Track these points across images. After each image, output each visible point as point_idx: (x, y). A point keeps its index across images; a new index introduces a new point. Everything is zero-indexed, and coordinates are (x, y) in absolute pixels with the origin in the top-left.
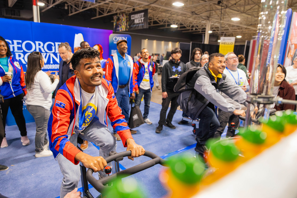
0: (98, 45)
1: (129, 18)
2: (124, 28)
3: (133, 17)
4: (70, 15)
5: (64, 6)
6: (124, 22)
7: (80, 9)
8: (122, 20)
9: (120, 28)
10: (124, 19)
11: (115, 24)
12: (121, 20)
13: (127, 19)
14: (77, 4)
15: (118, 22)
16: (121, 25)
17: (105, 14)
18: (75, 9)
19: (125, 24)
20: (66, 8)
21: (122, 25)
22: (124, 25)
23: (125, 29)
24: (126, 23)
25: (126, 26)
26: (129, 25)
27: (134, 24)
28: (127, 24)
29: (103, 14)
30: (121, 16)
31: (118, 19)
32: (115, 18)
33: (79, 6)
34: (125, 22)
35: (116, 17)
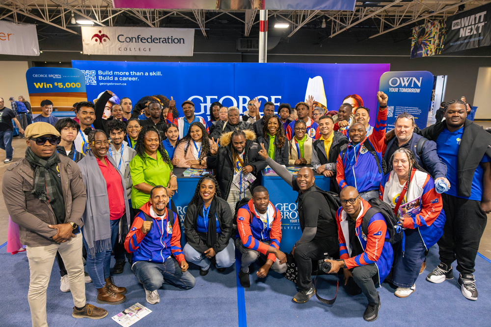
0: (354, 96)
1: (446, 28)
2: (433, 50)
3: (457, 24)
4: (332, 36)
5: (321, 22)
6: (434, 37)
7: (348, 23)
8: (429, 35)
9: (423, 51)
10: (434, 30)
11: (413, 43)
12: (429, 33)
13: (440, 30)
14: (344, 15)
15: (420, 40)
16: (426, 45)
17: (396, 27)
18: (341, 25)
19: (437, 42)
20: (324, 26)
21: (428, 43)
22: (434, 44)
23: (436, 52)
24: (440, 38)
25: (438, 45)
26: (445, 43)
27: (458, 39)
28: (440, 42)
29: (391, 27)
30: (429, 25)
31: (423, 33)
32: (416, 30)
33: (346, 18)
34: (436, 37)
35: (417, 28)
